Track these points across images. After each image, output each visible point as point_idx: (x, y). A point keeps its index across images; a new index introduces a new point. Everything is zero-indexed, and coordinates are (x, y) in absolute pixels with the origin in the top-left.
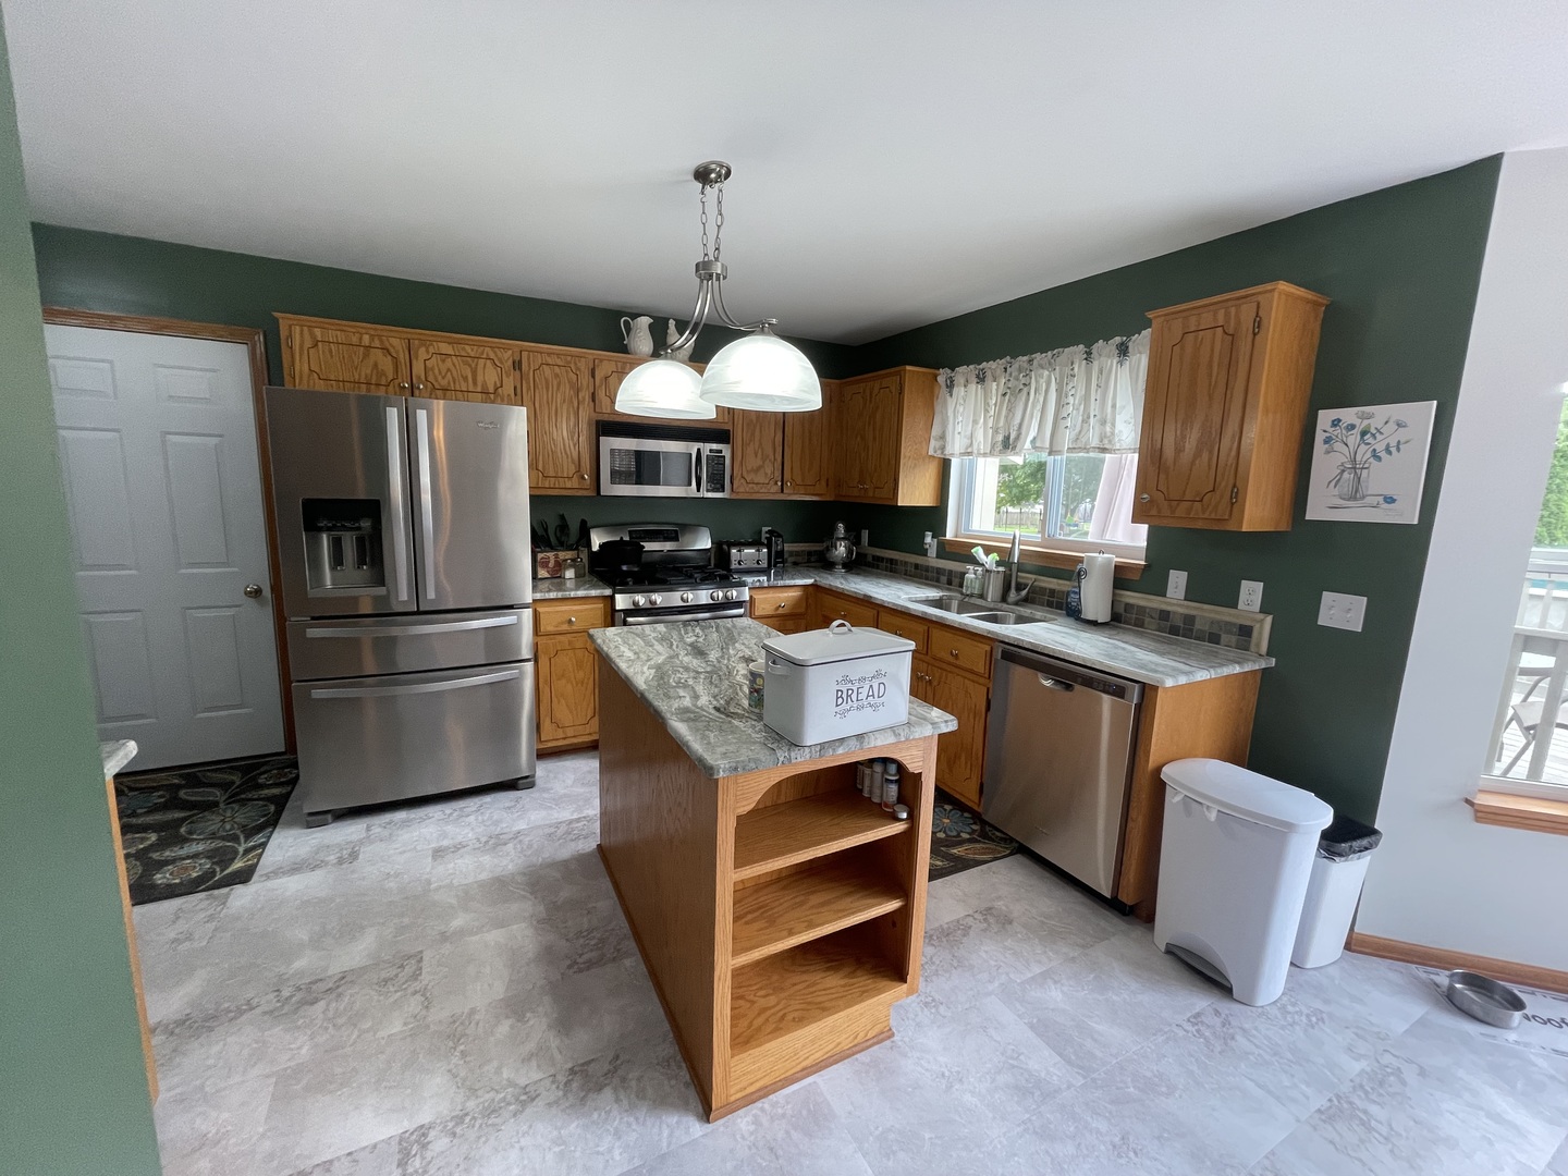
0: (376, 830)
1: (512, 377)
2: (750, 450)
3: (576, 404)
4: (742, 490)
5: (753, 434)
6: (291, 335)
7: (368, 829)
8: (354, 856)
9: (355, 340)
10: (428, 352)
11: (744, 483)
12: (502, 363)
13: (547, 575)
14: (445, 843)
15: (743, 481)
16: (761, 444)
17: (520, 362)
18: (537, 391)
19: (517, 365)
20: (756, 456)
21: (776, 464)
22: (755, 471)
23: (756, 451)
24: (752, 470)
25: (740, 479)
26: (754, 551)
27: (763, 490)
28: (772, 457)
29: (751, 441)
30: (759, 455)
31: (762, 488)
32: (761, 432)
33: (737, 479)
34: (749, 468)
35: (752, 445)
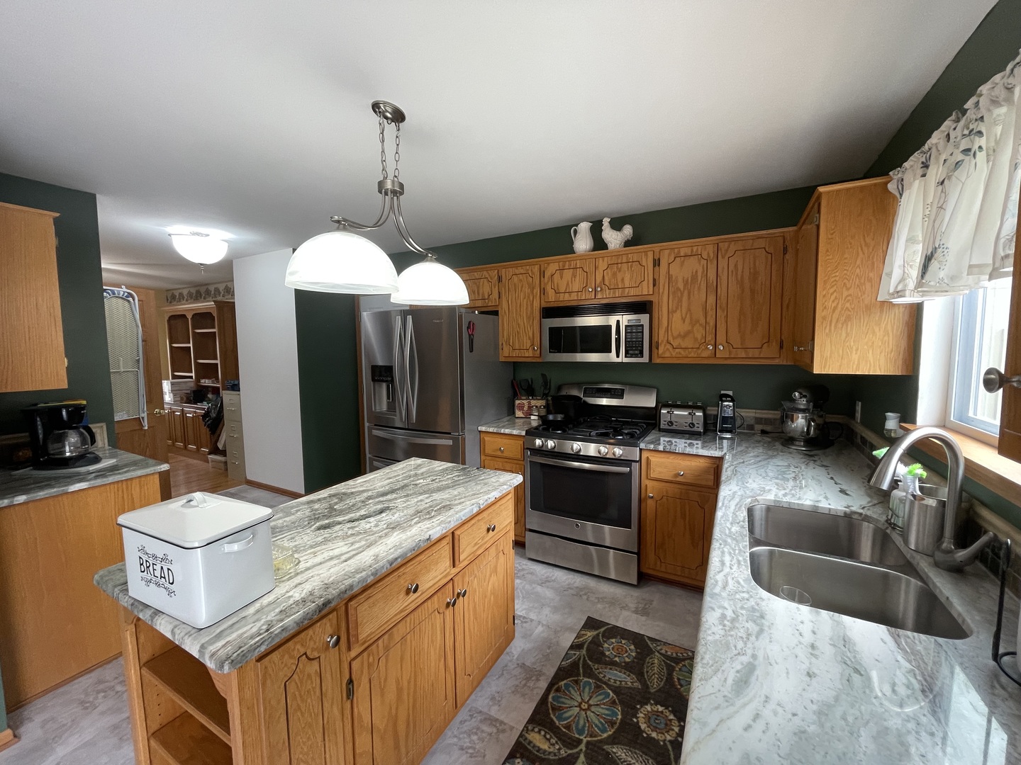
1: (497, 287)
2: (677, 317)
3: (531, 299)
4: (667, 355)
5: (680, 301)
11: (671, 349)
12: (492, 279)
13: (523, 416)
15: (668, 346)
16: (689, 310)
19: (500, 279)
20: (684, 322)
21: (707, 328)
22: (684, 336)
23: (684, 316)
24: (679, 335)
25: (665, 346)
26: (686, 413)
27: (692, 355)
28: (703, 321)
29: (677, 308)
30: (688, 320)
31: (690, 353)
32: (689, 298)
33: (663, 345)
34: (675, 334)
35: (679, 312)
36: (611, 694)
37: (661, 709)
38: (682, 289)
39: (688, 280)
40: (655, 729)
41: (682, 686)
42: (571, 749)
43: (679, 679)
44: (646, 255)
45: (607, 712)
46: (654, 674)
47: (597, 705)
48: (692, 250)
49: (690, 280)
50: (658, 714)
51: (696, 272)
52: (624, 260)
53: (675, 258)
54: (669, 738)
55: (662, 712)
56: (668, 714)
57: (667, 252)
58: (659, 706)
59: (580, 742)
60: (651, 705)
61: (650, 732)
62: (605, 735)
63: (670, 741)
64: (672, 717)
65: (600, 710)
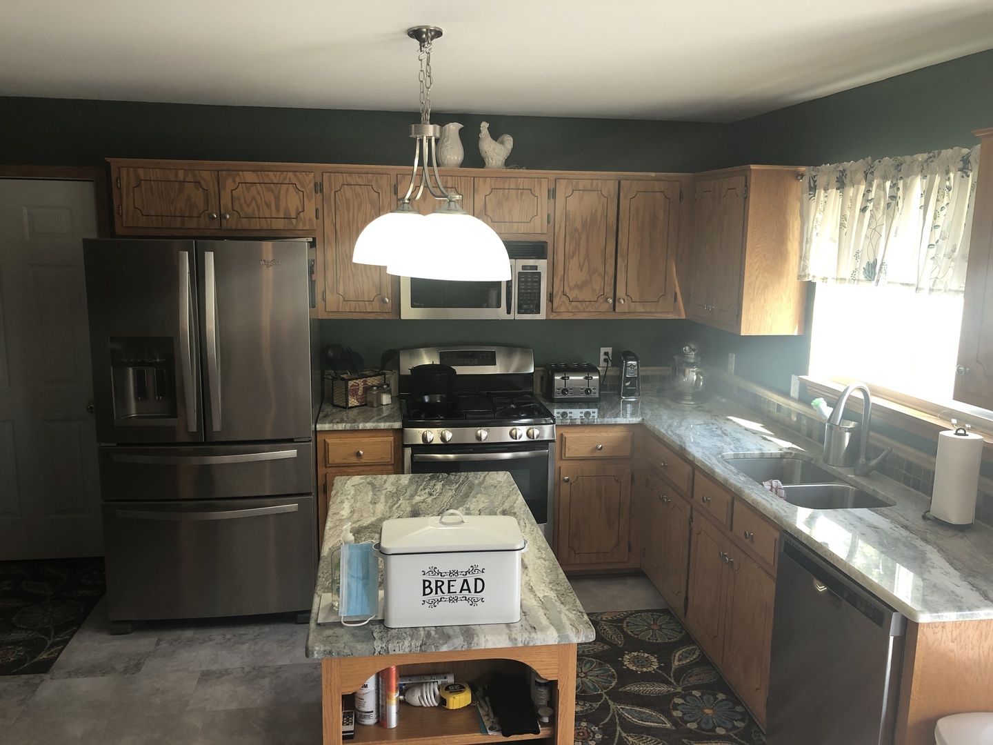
0: (164, 645)
1: (313, 201)
2: (574, 264)
4: (562, 309)
5: (578, 244)
6: (120, 177)
7: (158, 644)
8: (138, 667)
9: (172, 177)
10: (234, 181)
11: (567, 302)
12: (303, 186)
13: (357, 404)
14: (214, 668)
15: (564, 298)
16: (587, 255)
17: (321, 184)
18: (338, 213)
19: (319, 187)
20: (581, 270)
21: (606, 278)
22: (580, 287)
23: (582, 264)
24: (576, 286)
25: (561, 297)
26: (582, 378)
27: (589, 309)
28: (601, 270)
29: (574, 252)
30: (586, 268)
31: (587, 307)
32: (588, 242)
33: (558, 298)
34: (572, 283)
35: (576, 258)
36: (594, 660)
37: (636, 654)
38: (580, 231)
39: (587, 220)
40: (643, 666)
41: (638, 635)
42: (599, 701)
43: (631, 632)
44: (540, 183)
45: (601, 672)
46: (611, 636)
47: (591, 670)
48: (592, 184)
49: (588, 220)
50: (637, 658)
51: (596, 211)
52: (513, 186)
53: (573, 191)
54: (655, 667)
55: (638, 655)
56: (643, 655)
57: (564, 182)
58: (633, 653)
59: (601, 695)
60: (628, 654)
61: (641, 670)
62: (613, 684)
63: (657, 668)
64: (646, 655)
65: (596, 672)
